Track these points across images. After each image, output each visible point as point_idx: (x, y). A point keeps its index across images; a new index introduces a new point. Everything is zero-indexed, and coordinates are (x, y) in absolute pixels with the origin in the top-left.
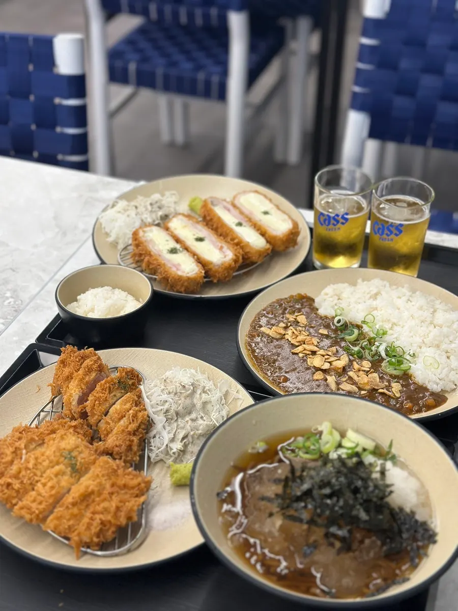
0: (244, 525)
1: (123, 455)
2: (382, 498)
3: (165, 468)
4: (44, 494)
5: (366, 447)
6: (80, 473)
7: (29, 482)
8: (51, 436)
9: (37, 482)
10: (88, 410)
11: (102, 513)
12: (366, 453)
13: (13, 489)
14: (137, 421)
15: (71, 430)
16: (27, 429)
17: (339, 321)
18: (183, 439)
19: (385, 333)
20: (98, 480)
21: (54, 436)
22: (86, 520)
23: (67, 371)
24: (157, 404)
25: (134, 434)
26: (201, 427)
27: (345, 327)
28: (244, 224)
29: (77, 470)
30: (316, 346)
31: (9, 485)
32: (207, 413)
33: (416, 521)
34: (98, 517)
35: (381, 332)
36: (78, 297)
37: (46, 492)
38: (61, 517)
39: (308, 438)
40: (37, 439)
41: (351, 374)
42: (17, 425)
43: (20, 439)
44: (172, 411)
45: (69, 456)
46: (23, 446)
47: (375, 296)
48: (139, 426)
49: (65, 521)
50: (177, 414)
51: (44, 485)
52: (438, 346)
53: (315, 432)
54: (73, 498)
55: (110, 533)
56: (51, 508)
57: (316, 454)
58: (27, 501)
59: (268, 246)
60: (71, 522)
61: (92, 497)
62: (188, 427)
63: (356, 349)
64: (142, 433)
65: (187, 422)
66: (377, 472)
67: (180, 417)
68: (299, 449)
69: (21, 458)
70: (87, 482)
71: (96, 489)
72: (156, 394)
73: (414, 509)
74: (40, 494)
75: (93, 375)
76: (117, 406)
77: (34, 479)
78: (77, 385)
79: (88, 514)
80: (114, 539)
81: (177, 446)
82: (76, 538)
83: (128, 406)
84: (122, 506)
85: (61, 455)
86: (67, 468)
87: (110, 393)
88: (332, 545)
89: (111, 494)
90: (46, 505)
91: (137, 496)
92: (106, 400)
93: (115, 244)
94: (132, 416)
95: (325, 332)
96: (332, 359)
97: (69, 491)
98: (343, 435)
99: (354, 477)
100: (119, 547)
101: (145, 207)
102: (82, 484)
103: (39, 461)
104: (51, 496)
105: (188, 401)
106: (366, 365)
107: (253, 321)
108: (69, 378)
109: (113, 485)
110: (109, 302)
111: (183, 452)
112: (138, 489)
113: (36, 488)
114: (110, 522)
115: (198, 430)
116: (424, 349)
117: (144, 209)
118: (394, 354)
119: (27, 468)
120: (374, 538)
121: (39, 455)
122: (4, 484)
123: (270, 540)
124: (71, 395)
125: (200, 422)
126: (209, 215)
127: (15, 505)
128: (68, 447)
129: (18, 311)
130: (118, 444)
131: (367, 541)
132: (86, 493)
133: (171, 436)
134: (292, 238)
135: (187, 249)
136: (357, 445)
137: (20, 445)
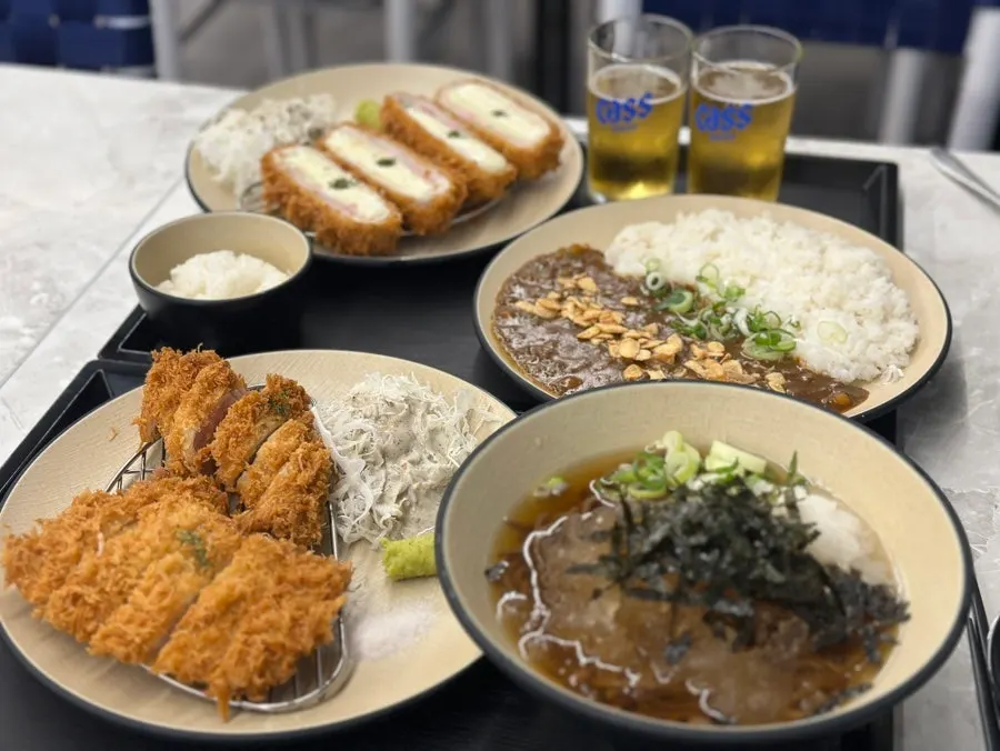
0: (545, 622)
1: (291, 530)
2: (802, 546)
3: (371, 553)
4: (148, 607)
5: (751, 468)
6: (213, 566)
7: (115, 589)
8: (151, 506)
9: (132, 587)
10: (216, 454)
11: (266, 631)
12: (752, 478)
13: (85, 603)
14: (313, 468)
15: (188, 494)
16: (101, 498)
17: (655, 281)
18: (400, 497)
19: (741, 292)
20: (250, 576)
21: (155, 505)
22: (235, 646)
23: (166, 392)
24: (346, 438)
25: (309, 491)
26: (432, 474)
27: (667, 290)
28: (462, 132)
29: (208, 560)
30: (622, 325)
31: (76, 598)
32: (438, 449)
33: (864, 586)
34: (258, 638)
35: (735, 290)
36: (173, 272)
37: (151, 603)
38: (186, 646)
39: (641, 463)
40: (123, 513)
41: (690, 364)
42: (79, 492)
43: (88, 515)
44: (374, 448)
45: (189, 538)
46: (96, 527)
47: (713, 236)
48: (317, 477)
49: (195, 653)
50: (384, 454)
51: (147, 592)
52: (839, 306)
53: (651, 452)
54: (206, 609)
55: (284, 666)
56: (164, 631)
57: (659, 488)
58: (116, 621)
59: (510, 168)
60: (207, 654)
61: (243, 605)
62: (406, 474)
63: (693, 323)
64: (321, 489)
65: (404, 466)
66: (780, 505)
67: (391, 459)
68: (627, 483)
69: (96, 549)
70: (229, 580)
71: (249, 590)
72: (341, 420)
73: (858, 566)
74: (138, 609)
75: (219, 394)
76: (272, 443)
77: (125, 582)
78: (190, 414)
79: (239, 636)
80: (293, 680)
81: (390, 510)
82: (220, 682)
83: (292, 440)
84: (302, 616)
85: (174, 537)
86: (186, 558)
87: (255, 421)
88: (721, 635)
89: (279, 597)
90: (155, 627)
91: (327, 597)
92: (249, 435)
93: (228, 187)
94: (303, 457)
95: (633, 301)
96: (651, 344)
97: (195, 599)
98: (704, 452)
99: (745, 512)
100: (303, 694)
101: (280, 116)
102: (219, 583)
103: (133, 550)
104: (162, 610)
105: (402, 430)
106: (716, 348)
107: (501, 293)
108: (173, 403)
109: (280, 581)
110: (234, 273)
111: (401, 521)
112: (329, 585)
113: (130, 599)
114: (283, 646)
115: (425, 480)
116: (815, 312)
117: (276, 120)
118: (762, 326)
119: (109, 565)
120: (795, 619)
121: (131, 541)
122: (67, 596)
123: (599, 640)
124: (180, 433)
125: (428, 465)
126: (397, 120)
127: (94, 631)
128: (186, 523)
129: (58, 314)
130: (280, 509)
131: (783, 626)
132: (231, 599)
133: (378, 491)
134: (549, 154)
135: (363, 179)
136: (736, 464)
137: (91, 525)
